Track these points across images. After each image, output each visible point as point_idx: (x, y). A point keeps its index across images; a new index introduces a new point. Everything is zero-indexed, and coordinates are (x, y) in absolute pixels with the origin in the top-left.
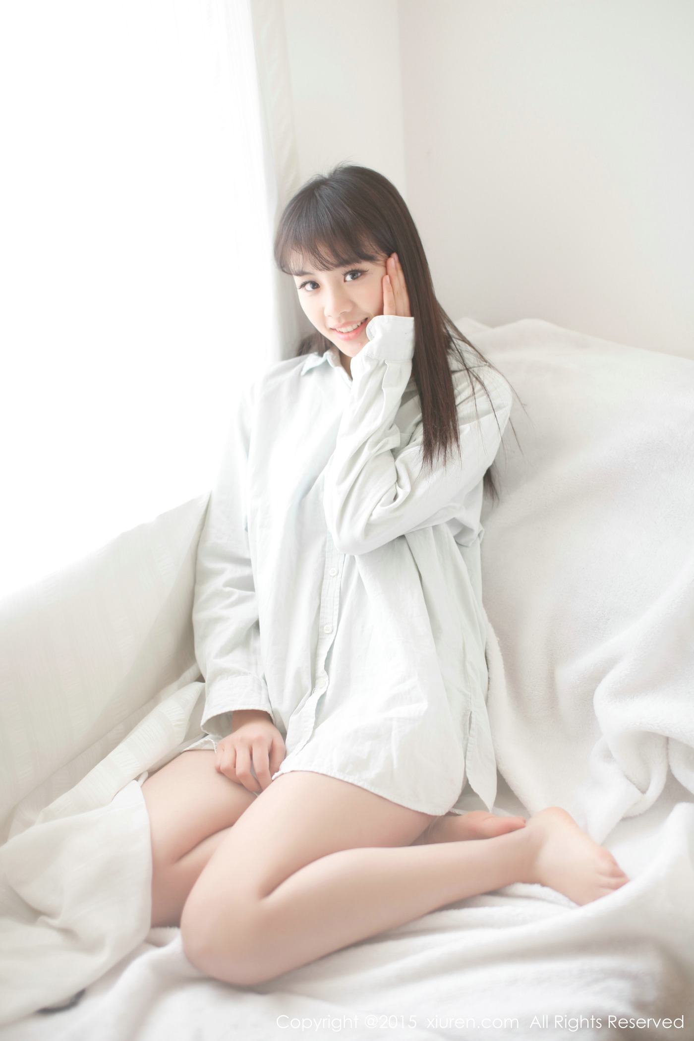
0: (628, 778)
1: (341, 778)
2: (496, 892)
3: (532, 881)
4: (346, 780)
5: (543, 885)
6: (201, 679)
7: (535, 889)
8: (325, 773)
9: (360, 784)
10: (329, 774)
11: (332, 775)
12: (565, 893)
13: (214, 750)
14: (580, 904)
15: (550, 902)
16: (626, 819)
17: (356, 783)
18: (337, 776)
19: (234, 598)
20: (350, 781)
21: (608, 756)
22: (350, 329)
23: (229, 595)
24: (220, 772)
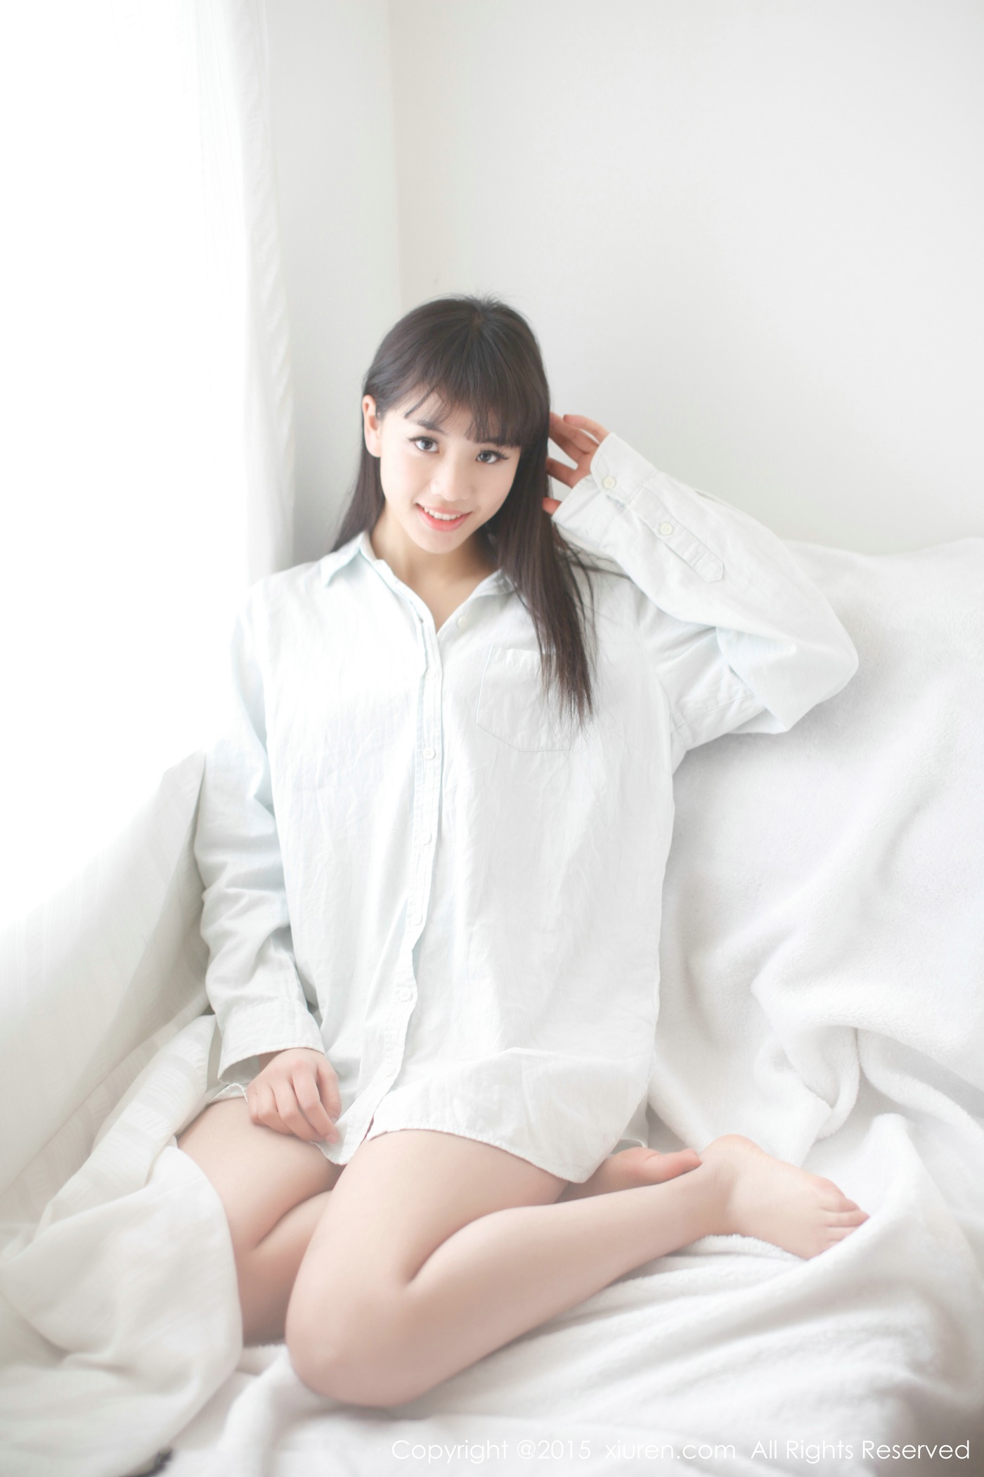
0: (810, 1088)
1: (473, 1137)
2: (679, 1252)
3: (728, 1232)
4: (479, 1139)
5: (744, 1235)
6: (209, 1011)
7: (735, 1241)
8: (451, 1131)
9: (497, 1144)
10: (456, 1133)
11: (461, 1134)
12: (774, 1242)
13: (244, 1097)
14: (805, 1257)
15: (756, 1255)
16: (819, 1141)
17: (492, 1142)
18: (468, 1135)
19: (244, 902)
20: (485, 1140)
21: (781, 1061)
22: (446, 517)
23: (237, 898)
24: (259, 1122)
